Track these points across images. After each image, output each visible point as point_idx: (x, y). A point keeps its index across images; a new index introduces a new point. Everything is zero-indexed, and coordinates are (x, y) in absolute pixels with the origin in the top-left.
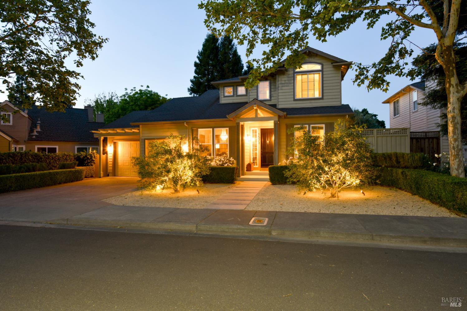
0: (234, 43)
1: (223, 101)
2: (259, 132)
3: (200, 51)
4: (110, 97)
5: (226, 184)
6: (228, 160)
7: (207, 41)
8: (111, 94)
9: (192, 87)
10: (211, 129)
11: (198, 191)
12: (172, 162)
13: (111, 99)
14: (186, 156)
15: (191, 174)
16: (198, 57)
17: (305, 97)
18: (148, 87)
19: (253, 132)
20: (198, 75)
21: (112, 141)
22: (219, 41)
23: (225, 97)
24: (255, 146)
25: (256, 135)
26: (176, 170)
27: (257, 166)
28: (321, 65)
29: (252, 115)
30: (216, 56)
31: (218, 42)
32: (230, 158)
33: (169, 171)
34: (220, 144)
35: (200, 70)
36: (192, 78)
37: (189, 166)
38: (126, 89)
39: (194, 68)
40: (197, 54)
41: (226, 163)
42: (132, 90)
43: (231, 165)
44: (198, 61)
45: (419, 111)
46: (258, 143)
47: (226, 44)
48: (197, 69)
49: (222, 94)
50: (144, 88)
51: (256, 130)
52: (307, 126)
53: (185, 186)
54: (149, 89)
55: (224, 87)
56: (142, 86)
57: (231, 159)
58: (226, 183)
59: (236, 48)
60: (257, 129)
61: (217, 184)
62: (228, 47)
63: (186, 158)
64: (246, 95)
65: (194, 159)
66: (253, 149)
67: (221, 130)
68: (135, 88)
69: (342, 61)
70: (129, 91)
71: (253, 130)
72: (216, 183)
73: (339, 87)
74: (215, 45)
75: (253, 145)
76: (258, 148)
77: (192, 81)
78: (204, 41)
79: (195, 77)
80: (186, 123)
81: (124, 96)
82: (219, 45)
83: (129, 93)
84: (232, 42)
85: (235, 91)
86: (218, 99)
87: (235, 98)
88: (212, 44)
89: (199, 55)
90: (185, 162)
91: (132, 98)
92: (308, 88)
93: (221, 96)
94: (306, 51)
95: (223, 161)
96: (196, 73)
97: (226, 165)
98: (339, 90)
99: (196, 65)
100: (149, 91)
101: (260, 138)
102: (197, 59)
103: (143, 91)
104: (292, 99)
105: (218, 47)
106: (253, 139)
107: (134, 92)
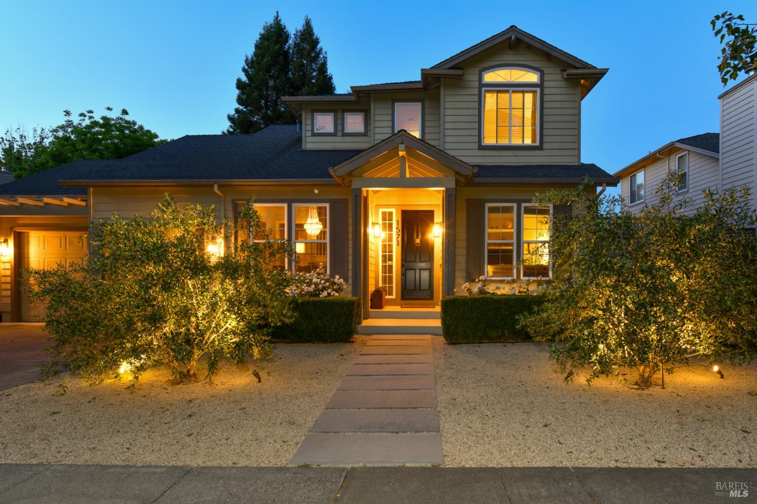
0: (321, 49)
1: (310, 144)
2: (396, 219)
3: (250, 57)
4: (38, 139)
5: (329, 345)
6: (327, 281)
7: (263, 37)
8: (39, 132)
9: (232, 130)
10: (285, 206)
11: (256, 375)
12: (167, 288)
13: (41, 142)
14: (218, 267)
15: (234, 323)
16: (244, 70)
17: (504, 142)
18: (125, 112)
19: (384, 219)
20: (246, 108)
21: (11, 228)
22: (290, 42)
23: (314, 135)
24: (387, 248)
25: (390, 226)
26: (185, 313)
27: (394, 297)
28: (539, 73)
29: (390, 171)
30: (285, 69)
31: (287, 42)
32: (332, 275)
33: (156, 319)
34: (306, 243)
35: (248, 96)
36: (232, 112)
37: (229, 300)
38: (68, 113)
39: (237, 92)
40: (243, 64)
41: (324, 289)
42: (82, 115)
43: (337, 294)
44: (244, 78)
45: (691, 191)
46: (394, 243)
47: (304, 48)
48: (242, 93)
49: (309, 128)
50: (114, 115)
51: (391, 214)
52: (515, 205)
53: (214, 361)
54: (127, 118)
55: (314, 111)
56: (109, 109)
57: (336, 280)
58: (331, 342)
59: (325, 58)
60: (393, 210)
61: (307, 344)
62: (309, 54)
63: (218, 275)
64: (365, 134)
65: (247, 278)
66: (384, 257)
67: (308, 208)
68: (91, 112)
69: (586, 66)
70: (76, 120)
71: (384, 214)
72: (303, 342)
73: (576, 125)
74: (282, 47)
75: (384, 246)
76: (394, 254)
77: (230, 118)
78: (258, 37)
79: (237, 111)
80: (219, 186)
81: (62, 127)
82: (289, 48)
83: (75, 123)
84: (317, 45)
85: (339, 124)
86: (299, 140)
87: (339, 139)
88: (275, 44)
89: (247, 65)
90: (216, 287)
91: (85, 134)
92: (510, 122)
93: (306, 134)
94: (510, 38)
95: (316, 284)
96: (239, 104)
97: (325, 293)
98: (577, 131)
99: (240, 85)
100: (127, 122)
101: (400, 233)
102: (243, 74)
103: (113, 122)
104: (476, 146)
105: (287, 52)
106: (384, 235)
107: (87, 122)
